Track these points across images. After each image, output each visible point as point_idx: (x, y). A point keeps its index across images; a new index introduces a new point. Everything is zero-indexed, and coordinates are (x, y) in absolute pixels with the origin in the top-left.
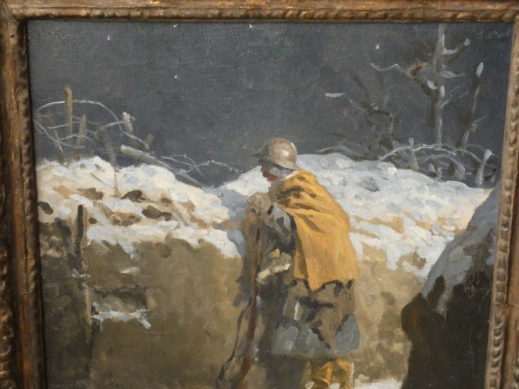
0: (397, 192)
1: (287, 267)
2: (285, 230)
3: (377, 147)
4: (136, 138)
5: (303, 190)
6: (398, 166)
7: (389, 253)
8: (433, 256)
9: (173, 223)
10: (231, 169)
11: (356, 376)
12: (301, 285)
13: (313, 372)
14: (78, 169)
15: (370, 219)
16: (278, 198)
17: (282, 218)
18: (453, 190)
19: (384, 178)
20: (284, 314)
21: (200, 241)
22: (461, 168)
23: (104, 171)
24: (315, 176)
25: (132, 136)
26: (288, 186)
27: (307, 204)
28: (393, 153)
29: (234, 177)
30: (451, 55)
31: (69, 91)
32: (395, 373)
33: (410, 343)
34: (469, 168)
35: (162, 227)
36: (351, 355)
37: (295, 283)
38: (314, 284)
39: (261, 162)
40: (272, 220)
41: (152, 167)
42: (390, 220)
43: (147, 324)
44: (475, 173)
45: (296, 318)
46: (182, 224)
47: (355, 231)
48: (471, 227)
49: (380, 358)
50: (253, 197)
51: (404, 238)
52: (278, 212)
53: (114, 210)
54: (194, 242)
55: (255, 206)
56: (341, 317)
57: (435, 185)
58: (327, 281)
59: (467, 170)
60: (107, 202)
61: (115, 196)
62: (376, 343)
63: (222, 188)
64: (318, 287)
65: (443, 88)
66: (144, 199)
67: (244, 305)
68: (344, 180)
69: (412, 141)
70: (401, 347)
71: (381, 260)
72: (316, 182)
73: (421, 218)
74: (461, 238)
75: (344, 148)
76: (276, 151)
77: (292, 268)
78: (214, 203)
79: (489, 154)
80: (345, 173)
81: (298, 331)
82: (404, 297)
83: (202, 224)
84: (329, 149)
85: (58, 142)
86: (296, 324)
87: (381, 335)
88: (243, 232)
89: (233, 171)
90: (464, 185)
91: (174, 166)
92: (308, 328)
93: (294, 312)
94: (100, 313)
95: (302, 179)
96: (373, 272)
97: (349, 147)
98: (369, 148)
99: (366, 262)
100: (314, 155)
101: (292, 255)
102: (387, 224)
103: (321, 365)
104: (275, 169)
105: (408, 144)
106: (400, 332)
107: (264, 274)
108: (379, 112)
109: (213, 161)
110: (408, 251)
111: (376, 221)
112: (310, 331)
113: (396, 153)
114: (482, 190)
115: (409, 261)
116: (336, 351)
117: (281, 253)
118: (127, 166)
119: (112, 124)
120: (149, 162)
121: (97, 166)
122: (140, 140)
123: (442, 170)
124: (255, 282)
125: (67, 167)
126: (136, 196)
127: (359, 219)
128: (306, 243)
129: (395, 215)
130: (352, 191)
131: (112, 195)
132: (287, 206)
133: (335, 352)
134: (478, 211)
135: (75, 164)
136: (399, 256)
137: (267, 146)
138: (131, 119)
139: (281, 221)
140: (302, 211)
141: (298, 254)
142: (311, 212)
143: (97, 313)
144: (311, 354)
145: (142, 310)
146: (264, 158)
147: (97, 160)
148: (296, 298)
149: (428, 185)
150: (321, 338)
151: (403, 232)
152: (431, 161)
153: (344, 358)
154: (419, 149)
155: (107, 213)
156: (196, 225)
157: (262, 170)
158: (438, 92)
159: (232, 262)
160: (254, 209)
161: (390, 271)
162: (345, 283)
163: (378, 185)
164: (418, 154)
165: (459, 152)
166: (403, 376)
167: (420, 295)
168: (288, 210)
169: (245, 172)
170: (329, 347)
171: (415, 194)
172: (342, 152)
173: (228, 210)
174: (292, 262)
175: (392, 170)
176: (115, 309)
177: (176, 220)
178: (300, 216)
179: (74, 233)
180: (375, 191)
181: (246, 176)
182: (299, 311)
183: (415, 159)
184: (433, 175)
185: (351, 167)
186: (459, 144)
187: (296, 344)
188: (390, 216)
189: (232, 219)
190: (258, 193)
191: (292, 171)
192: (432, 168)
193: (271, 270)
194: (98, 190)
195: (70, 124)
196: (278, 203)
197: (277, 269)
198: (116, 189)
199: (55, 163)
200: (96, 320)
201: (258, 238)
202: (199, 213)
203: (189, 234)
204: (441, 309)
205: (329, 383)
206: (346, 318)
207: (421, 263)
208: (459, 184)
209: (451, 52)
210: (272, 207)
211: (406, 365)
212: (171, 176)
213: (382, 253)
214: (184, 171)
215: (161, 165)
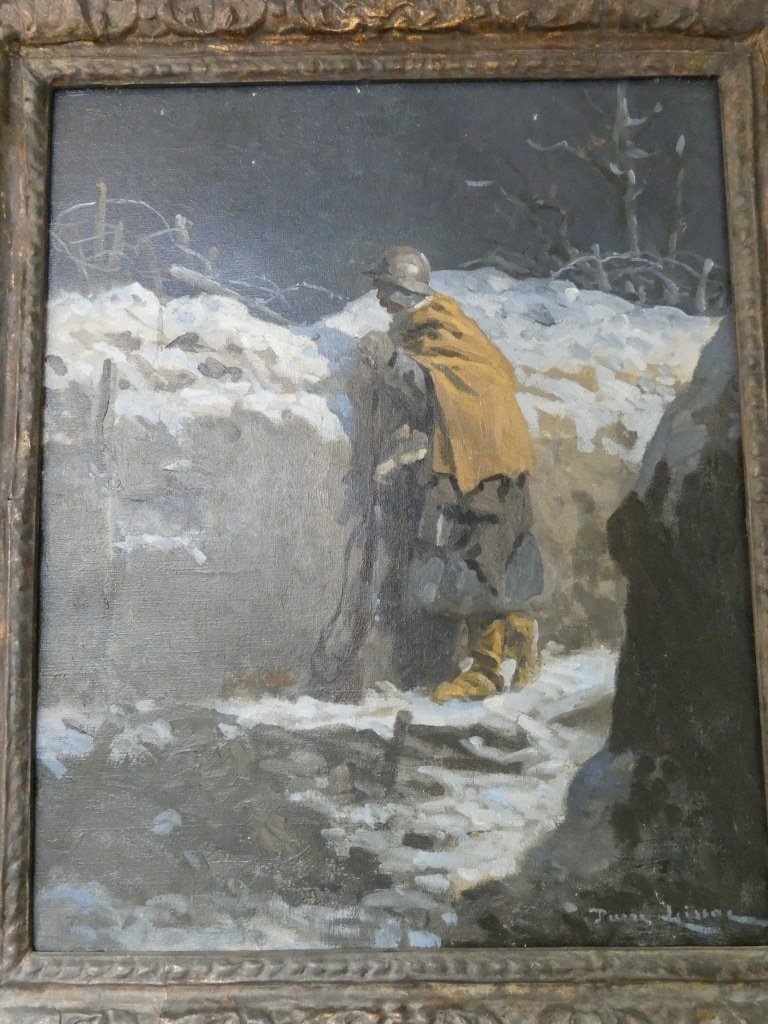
0: (582, 327)
1: (422, 453)
2: (416, 392)
3: (546, 256)
4: (193, 253)
5: (441, 326)
6: (580, 286)
7: (578, 423)
8: (647, 426)
9: (243, 385)
10: (332, 295)
11: (542, 645)
12: (445, 484)
13: (472, 639)
14: (108, 304)
15: (546, 370)
16: (405, 340)
17: (412, 372)
18: (666, 320)
19: (562, 306)
20: (420, 535)
21: (286, 413)
22: (673, 287)
23: (144, 304)
24: (460, 304)
25: (187, 251)
26: (419, 319)
27: (449, 349)
28: (570, 265)
29: (337, 307)
30: (639, 125)
31: (102, 187)
32: (606, 637)
33: (625, 581)
34: (684, 286)
35: (227, 392)
36: (532, 605)
37: (435, 480)
38: (466, 484)
39: (377, 284)
40: (396, 377)
41: (216, 298)
42: (577, 371)
43: (201, 557)
44: (694, 293)
45: (439, 542)
46: (257, 386)
47: (524, 390)
48: (699, 379)
49: (579, 610)
50: (366, 339)
51: (600, 399)
52: (406, 362)
53: (156, 367)
54: (275, 416)
55: (369, 352)
56: (512, 538)
57: (637, 313)
58: (487, 475)
59: (682, 290)
60: (147, 354)
61: (159, 343)
62: (571, 582)
63: (319, 325)
64: (472, 486)
65: (632, 173)
66: (201, 347)
67: (355, 520)
68: (503, 309)
69: (597, 247)
70: (611, 589)
71: (568, 436)
72: (461, 312)
73: (622, 367)
74: (686, 396)
75: (499, 259)
76: (399, 265)
77: (430, 455)
78: (306, 350)
79: (709, 265)
80: (504, 299)
81: (443, 565)
82: (608, 498)
83: (288, 386)
84: (477, 261)
85: (82, 264)
86: (440, 552)
87: (578, 569)
88: (351, 398)
89: (335, 299)
90: (681, 312)
91: (246, 295)
92: (458, 559)
93: (436, 532)
94: (128, 538)
95: (439, 308)
96: (557, 459)
97: (506, 258)
98: (535, 259)
99: (545, 441)
100: (456, 272)
101: (430, 434)
102: (571, 377)
103: (483, 627)
104: (398, 294)
105: (592, 252)
106: (607, 561)
107: (386, 467)
108: (545, 207)
109: (305, 284)
110: (608, 420)
111: (555, 374)
112: (463, 564)
113: (575, 265)
114: (707, 319)
115: (611, 436)
116: (508, 600)
117: (411, 431)
118: (178, 296)
119: (159, 233)
120: (210, 292)
121: (136, 298)
122: (199, 255)
123: (646, 290)
124: (373, 481)
125: (92, 300)
126: (189, 342)
127: (529, 371)
128: (449, 411)
129: (583, 363)
130: (514, 327)
131: (153, 342)
132: (419, 352)
133: (505, 601)
134: (706, 352)
135: (105, 295)
136: (595, 429)
137: (384, 259)
138: (187, 225)
139: (409, 377)
140: (441, 360)
141: (438, 431)
142: (455, 361)
143: (122, 539)
144: (467, 607)
145: (193, 532)
146: (381, 277)
147: (136, 288)
148: (439, 508)
149: (627, 313)
150: (482, 578)
151: (597, 389)
152: (627, 277)
153: (521, 612)
154: (607, 259)
155: (147, 371)
156: (278, 387)
157: (378, 295)
158: (625, 177)
159: (335, 448)
160: (367, 359)
161: (585, 454)
162: (514, 478)
163: (554, 315)
164: (608, 267)
165: (666, 264)
166: (620, 640)
167: (633, 495)
168: (420, 359)
169: (353, 299)
170: (494, 592)
171: (608, 329)
172: (497, 266)
173: (328, 360)
174: (430, 445)
175: (572, 292)
176: (150, 532)
177: (249, 381)
178: (438, 367)
179: (96, 403)
180: (550, 326)
181: (355, 307)
182: (444, 530)
183: (605, 274)
184: (633, 298)
185: (512, 289)
186: (664, 252)
187: (441, 590)
188: (575, 365)
189: (334, 375)
190: (372, 332)
191: (424, 296)
192: (630, 287)
193: (397, 460)
194: (134, 335)
195: (100, 236)
196: (405, 348)
197: (407, 459)
198: (161, 331)
199: (75, 295)
200: (120, 550)
201: (374, 407)
202: (283, 367)
203: (266, 402)
204: (669, 518)
205: (498, 659)
206: (520, 538)
207: (629, 439)
208: (673, 310)
209: (638, 122)
210: (395, 355)
211: (622, 621)
212: (243, 310)
213: (569, 424)
214: (261, 301)
215: (227, 294)
